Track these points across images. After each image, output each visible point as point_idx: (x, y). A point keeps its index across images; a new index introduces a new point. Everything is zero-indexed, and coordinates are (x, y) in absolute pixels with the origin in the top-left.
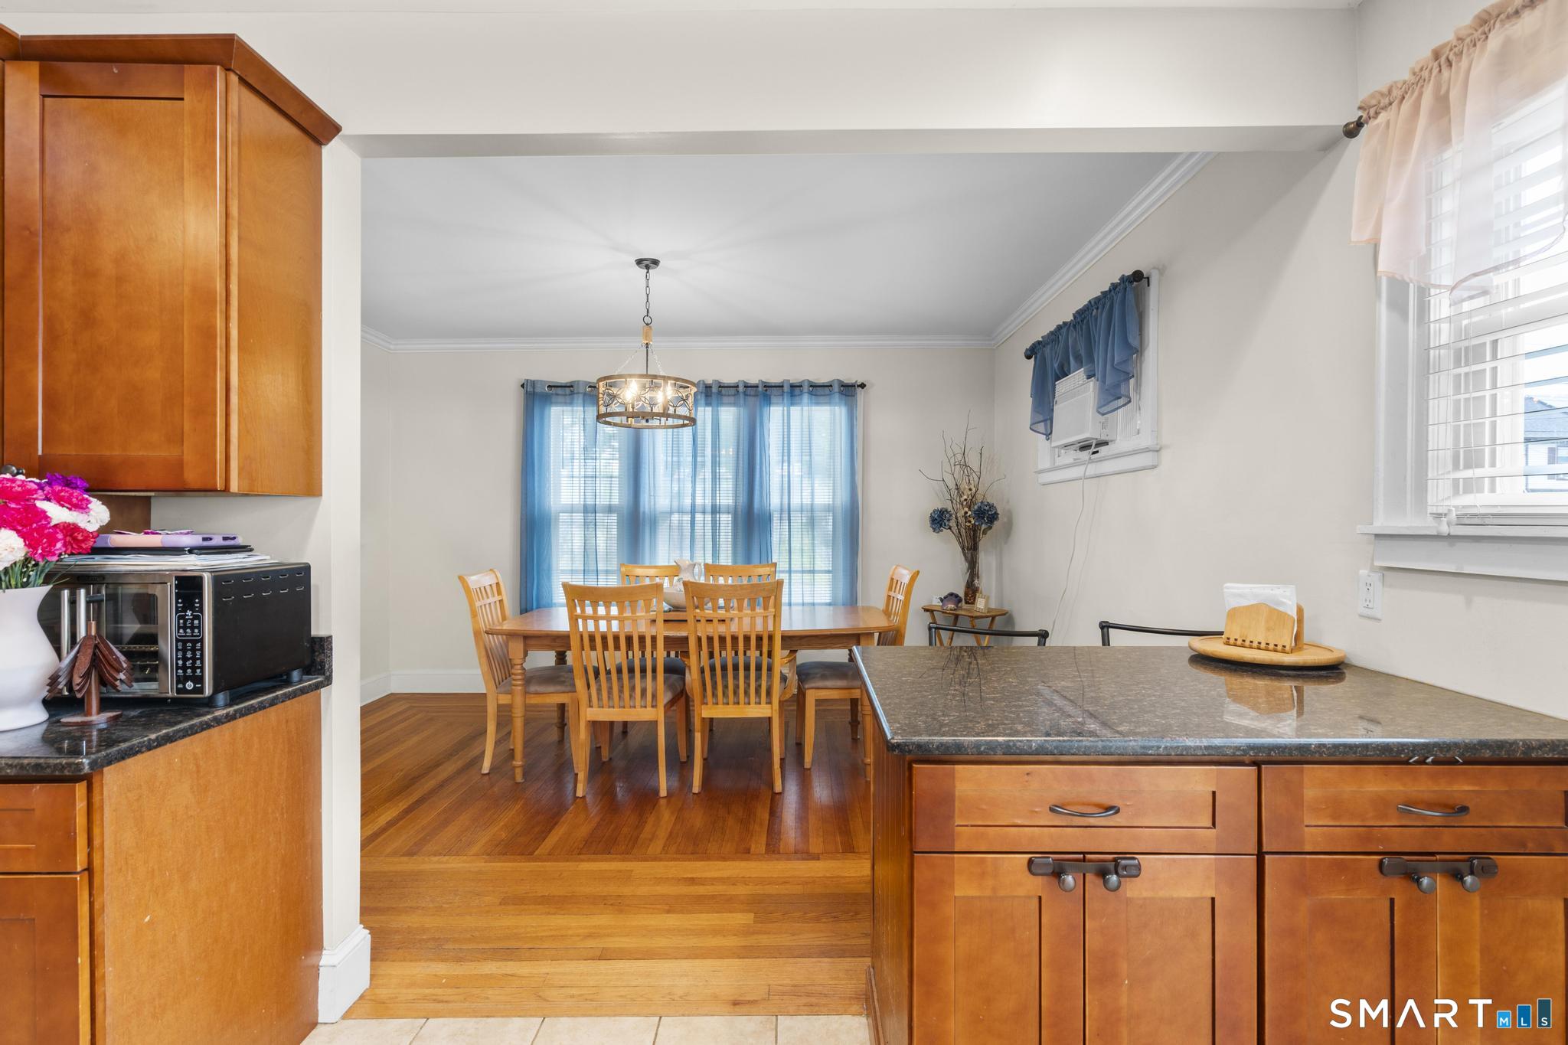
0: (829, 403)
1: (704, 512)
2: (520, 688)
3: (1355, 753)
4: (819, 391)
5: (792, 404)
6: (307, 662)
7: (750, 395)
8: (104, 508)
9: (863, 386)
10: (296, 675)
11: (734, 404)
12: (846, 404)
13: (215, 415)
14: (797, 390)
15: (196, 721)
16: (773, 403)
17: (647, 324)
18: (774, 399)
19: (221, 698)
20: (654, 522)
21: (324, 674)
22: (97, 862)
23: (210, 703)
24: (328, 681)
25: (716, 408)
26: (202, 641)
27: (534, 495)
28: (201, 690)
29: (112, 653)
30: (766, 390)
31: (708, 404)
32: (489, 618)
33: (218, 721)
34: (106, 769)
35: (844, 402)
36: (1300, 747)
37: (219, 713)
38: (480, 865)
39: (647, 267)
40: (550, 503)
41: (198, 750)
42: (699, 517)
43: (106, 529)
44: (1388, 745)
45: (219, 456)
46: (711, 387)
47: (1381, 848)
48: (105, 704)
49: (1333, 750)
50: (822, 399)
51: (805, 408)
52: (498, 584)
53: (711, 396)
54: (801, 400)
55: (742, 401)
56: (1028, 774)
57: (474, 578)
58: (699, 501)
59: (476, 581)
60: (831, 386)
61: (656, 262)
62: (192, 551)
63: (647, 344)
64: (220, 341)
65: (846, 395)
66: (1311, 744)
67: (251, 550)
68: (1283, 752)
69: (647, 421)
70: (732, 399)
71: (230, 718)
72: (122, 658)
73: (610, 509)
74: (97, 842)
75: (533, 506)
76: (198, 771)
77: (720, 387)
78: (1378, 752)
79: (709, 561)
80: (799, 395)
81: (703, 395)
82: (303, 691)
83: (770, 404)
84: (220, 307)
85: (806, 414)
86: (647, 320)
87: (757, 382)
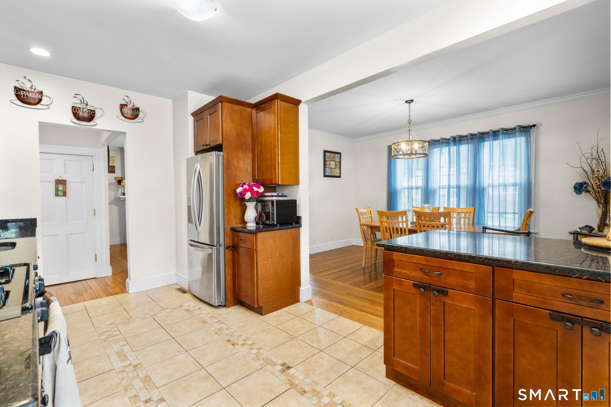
0: (515, 137)
1: (453, 188)
2: (370, 242)
3: (533, 267)
4: (508, 132)
5: (495, 140)
6: (296, 221)
7: (475, 139)
8: (263, 188)
9: (534, 126)
10: (294, 224)
11: (468, 143)
12: (525, 136)
13: (276, 169)
14: (497, 133)
15: (272, 228)
16: (486, 141)
17: (409, 123)
18: (486, 139)
19: (278, 225)
20: (434, 192)
21: (299, 224)
22: (257, 249)
23: (276, 226)
24: (301, 226)
25: (458, 146)
26: (274, 213)
27: (391, 184)
28: (274, 223)
29: (263, 215)
30: (482, 136)
31: (455, 145)
32: (366, 221)
33: (277, 230)
34: (258, 233)
35: (523, 135)
36: (507, 261)
37: (277, 228)
38: (348, 286)
39: (409, 103)
40: (398, 187)
41: (274, 234)
42: (451, 190)
43: (263, 192)
44: (549, 266)
45: (277, 177)
46: (456, 138)
47: (550, 308)
48: (262, 224)
49: (522, 264)
50: (511, 135)
51: (501, 141)
52: (370, 211)
53: (456, 142)
54: (499, 137)
55: (470, 142)
56: (413, 257)
57: (361, 209)
58: (452, 184)
59: (361, 210)
60: (516, 129)
61: (412, 101)
62: (275, 196)
63: (409, 130)
64: (277, 154)
65: (524, 132)
66: (512, 261)
67: (287, 197)
68: (500, 262)
69: (410, 156)
70: (466, 141)
71: (279, 229)
72: (264, 216)
73: (417, 188)
74: (257, 245)
75: (391, 188)
76: (274, 239)
77: (460, 137)
78: (544, 268)
79: (446, 206)
80: (498, 135)
81: (453, 142)
82: (295, 228)
83: (484, 141)
84: (277, 147)
85: (501, 143)
86: (410, 121)
87: (477, 133)
